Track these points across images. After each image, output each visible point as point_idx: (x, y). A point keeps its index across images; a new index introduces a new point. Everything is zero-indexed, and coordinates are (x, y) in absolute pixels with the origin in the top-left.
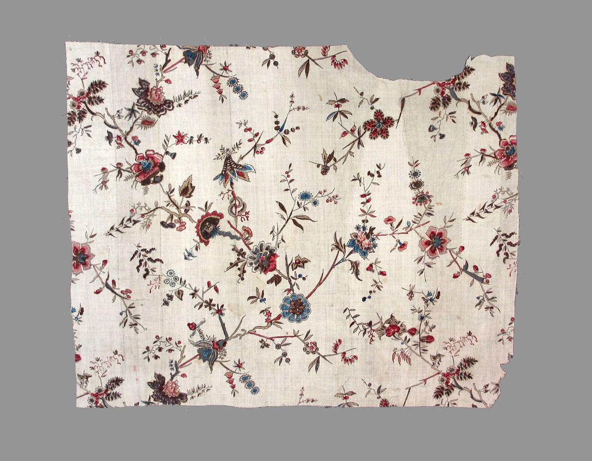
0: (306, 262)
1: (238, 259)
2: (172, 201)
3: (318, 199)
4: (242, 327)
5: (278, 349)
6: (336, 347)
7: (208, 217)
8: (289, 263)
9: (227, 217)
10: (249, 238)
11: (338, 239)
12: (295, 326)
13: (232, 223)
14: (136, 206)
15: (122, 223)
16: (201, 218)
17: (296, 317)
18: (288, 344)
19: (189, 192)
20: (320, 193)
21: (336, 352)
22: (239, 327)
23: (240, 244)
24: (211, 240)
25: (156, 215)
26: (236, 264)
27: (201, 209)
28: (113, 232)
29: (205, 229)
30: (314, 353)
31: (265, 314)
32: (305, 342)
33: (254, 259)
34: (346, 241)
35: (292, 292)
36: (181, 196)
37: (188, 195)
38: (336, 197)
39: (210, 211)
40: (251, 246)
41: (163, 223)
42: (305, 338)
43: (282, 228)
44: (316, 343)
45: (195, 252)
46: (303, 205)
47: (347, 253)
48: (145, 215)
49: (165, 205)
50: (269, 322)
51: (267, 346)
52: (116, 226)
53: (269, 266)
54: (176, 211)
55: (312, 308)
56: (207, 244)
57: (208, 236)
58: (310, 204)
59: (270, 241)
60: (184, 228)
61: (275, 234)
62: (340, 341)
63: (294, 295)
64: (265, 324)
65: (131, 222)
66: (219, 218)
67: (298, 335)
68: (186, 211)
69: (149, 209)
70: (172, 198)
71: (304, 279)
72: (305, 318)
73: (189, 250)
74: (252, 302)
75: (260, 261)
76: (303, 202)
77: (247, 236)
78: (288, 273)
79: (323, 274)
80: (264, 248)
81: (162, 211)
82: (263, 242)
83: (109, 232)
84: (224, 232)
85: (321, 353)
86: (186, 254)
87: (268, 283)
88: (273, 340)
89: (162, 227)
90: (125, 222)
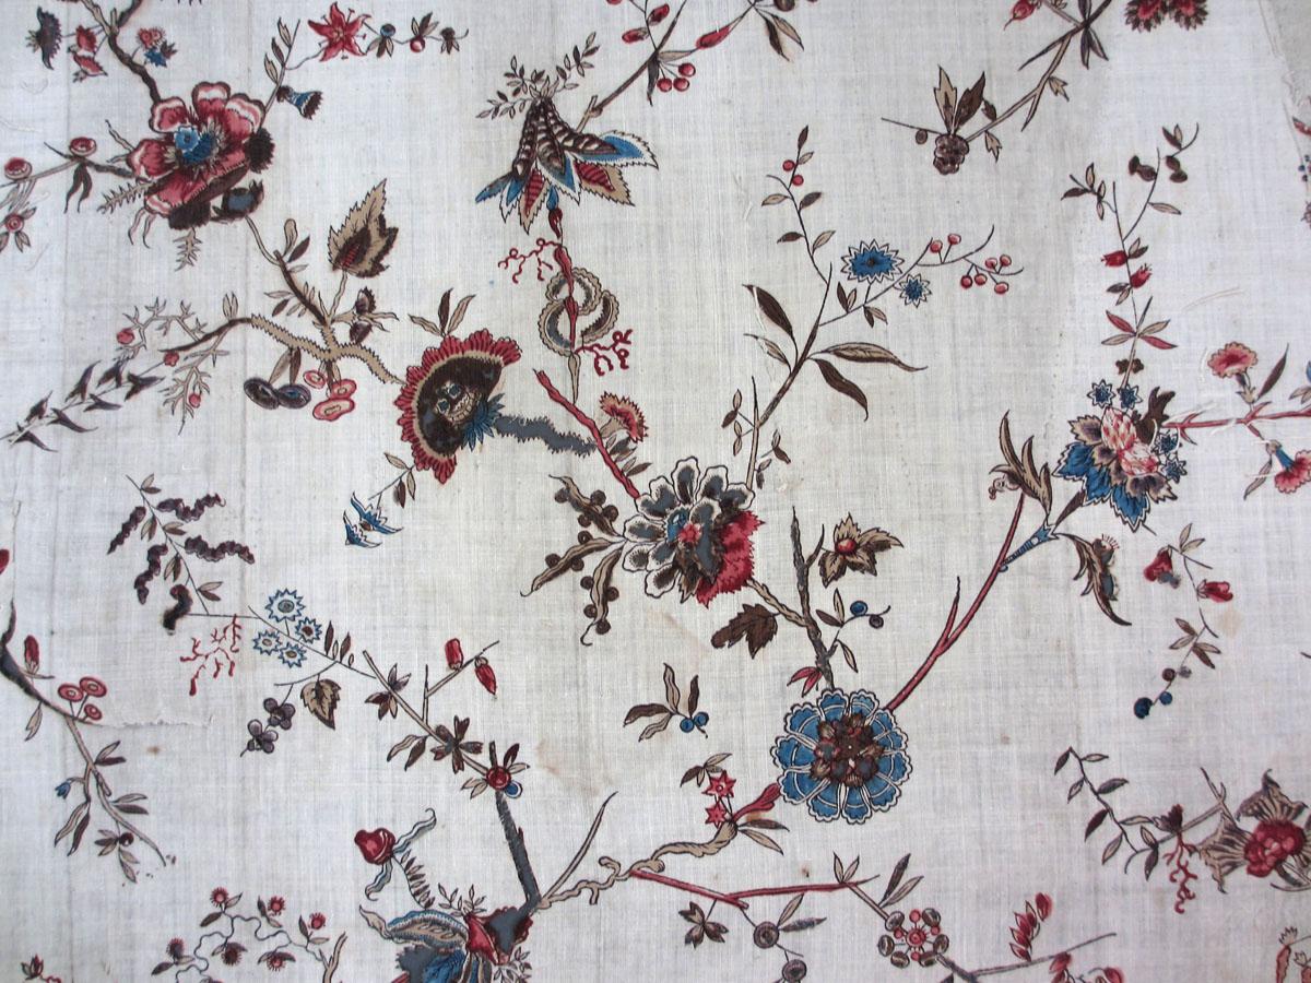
0: (884, 546)
1: (584, 538)
2: (298, 293)
3: (927, 273)
4: (600, 847)
5: (763, 947)
6: (1026, 930)
7: (453, 356)
8: (807, 551)
9: (536, 354)
10: (631, 445)
11: (1018, 445)
12: (841, 837)
13: (557, 384)
14: (144, 316)
15: (81, 388)
16: (419, 363)
17: (843, 797)
18: (810, 924)
19: (372, 253)
20: (933, 247)
21: (1025, 955)
22: (586, 846)
23: (593, 474)
24: (463, 456)
25: (227, 353)
26: (575, 562)
27: (423, 322)
28: (43, 430)
29: (437, 409)
30: (926, 960)
31: (706, 783)
32: (889, 910)
33: (653, 535)
34: (1050, 453)
35: (823, 683)
36: (335, 268)
37: (367, 266)
38: (1004, 264)
39: (462, 333)
40: (640, 482)
41: (257, 390)
42: (889, 892)
43: (777, 400)
44: (936, 915)
45: (392, 513)
46: (860, 300)
47: (1059, 506)
48: (182, 354)
49: (264, 307)
50: (725, 821)
51: (717, 933)
52: (55, 403)
53: (722, 566)
54: (315, 334)
55: (913, 751)
56: (444, 472)
57: (452, 440)
58: (893, 294)
59: (724, 455)
60: (345, 405)
61: (746, 427)
62: (1043, 902)
63: (832, 697)
64: (706, 833)
65: (119, 384)
66: (500, 359)
67: (854, 879)
68: (358, 333)
69: (199, 327)
70: (300, 278)
71: (876, 621)
72: (886, 799)
73: (365, 503)
74: (647, 734)
75: (681, 546)
76: (862, 287)
77: (622, 435)
78: (804, 596)
79: (957, 600)
80: (699, 485)
81: (255, 336)
82: (692, 463)
83: (20, 429)
84: (519, 420)
85: (958, 963)
86: (355, 518)
87: (718, 641)
88: (743, 907)
89: (250, 403)
90: (92, 387)
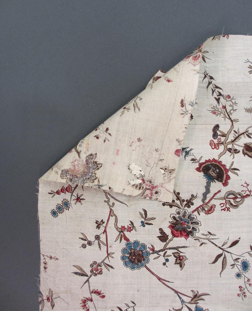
0: (181, 266)
1: (183, 201)
2: (239, 136)
3: (242, 278)
4: (117, 203)
5: (95, 237)
6: (98, 293)
7: (224, 172)
8: (180, 249)
9: (225, 190)
10: (204, 211)
11: (203, 297)
12: (118, 255)
13: (218, 195)
14: (234, 101)
15: (217, 87)
16: (223, 164)
17: (127, 255)
18: (100, 247)
19: (248, 153)
20: (249, 280)
21: (92, 292)
22: (117, 200)
23: (198, 203)
24: (202, 174)
25: (225, 120)
26: (178, 198)
27: (232, 165)
28: (207, 80)
29: (212, 168)
30: (92, 271)
31: (130, 226)
32: (102, 264)
33: (184, 216)
34: (201, 304)
35: (151, 252)
36: (245, 144)
37: (245, 151)
38: (245, 296)
39: (230, 173)
40: (196, 213)
41: (217, 127)
42: (106, 264)
43: (214, 244)
44: (101, 274)
45: (189, 158)
46: (236, 263)
47: (189, 305)
48: (225, 110)
49: (235, 129)
50: (122, 230)
51: (98, 227)
52: (213, 82)
53: (177, 231)
54: (229, 140)
55: (136, 271)
56: (198, 170)
57: (205, 171)
58: (238, 271)
59: (201, 232)
60: (213, 147)
61: (208, 237)
62: (104, 297)
63: (148, 254)
64: (119, 226)
65: (218, 96)
66: (224, 182)
67: (109, 257)
68: (230, 150)
69: (231, 114)
70: (242, 136)
71: (164, 264)
72: (126, 264)
73: (191, 152)
74: (141, 214)
75: (181, 222)
76: (240, 264)
77: (206, 209)
78: (170, 249)
79: (169, 282)
80: (195, 226)
81: (229, 127)
82: (200, 225)
83: (207, 74)
84: (210, 186)
85: (91, 278)
86: (188, 150)
87: (161, 229)
88: (103, 233)
89: (213, 126)
90: (217, 90)
